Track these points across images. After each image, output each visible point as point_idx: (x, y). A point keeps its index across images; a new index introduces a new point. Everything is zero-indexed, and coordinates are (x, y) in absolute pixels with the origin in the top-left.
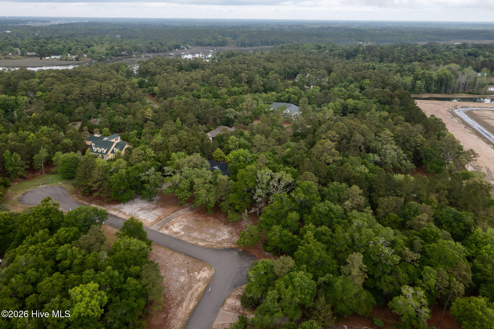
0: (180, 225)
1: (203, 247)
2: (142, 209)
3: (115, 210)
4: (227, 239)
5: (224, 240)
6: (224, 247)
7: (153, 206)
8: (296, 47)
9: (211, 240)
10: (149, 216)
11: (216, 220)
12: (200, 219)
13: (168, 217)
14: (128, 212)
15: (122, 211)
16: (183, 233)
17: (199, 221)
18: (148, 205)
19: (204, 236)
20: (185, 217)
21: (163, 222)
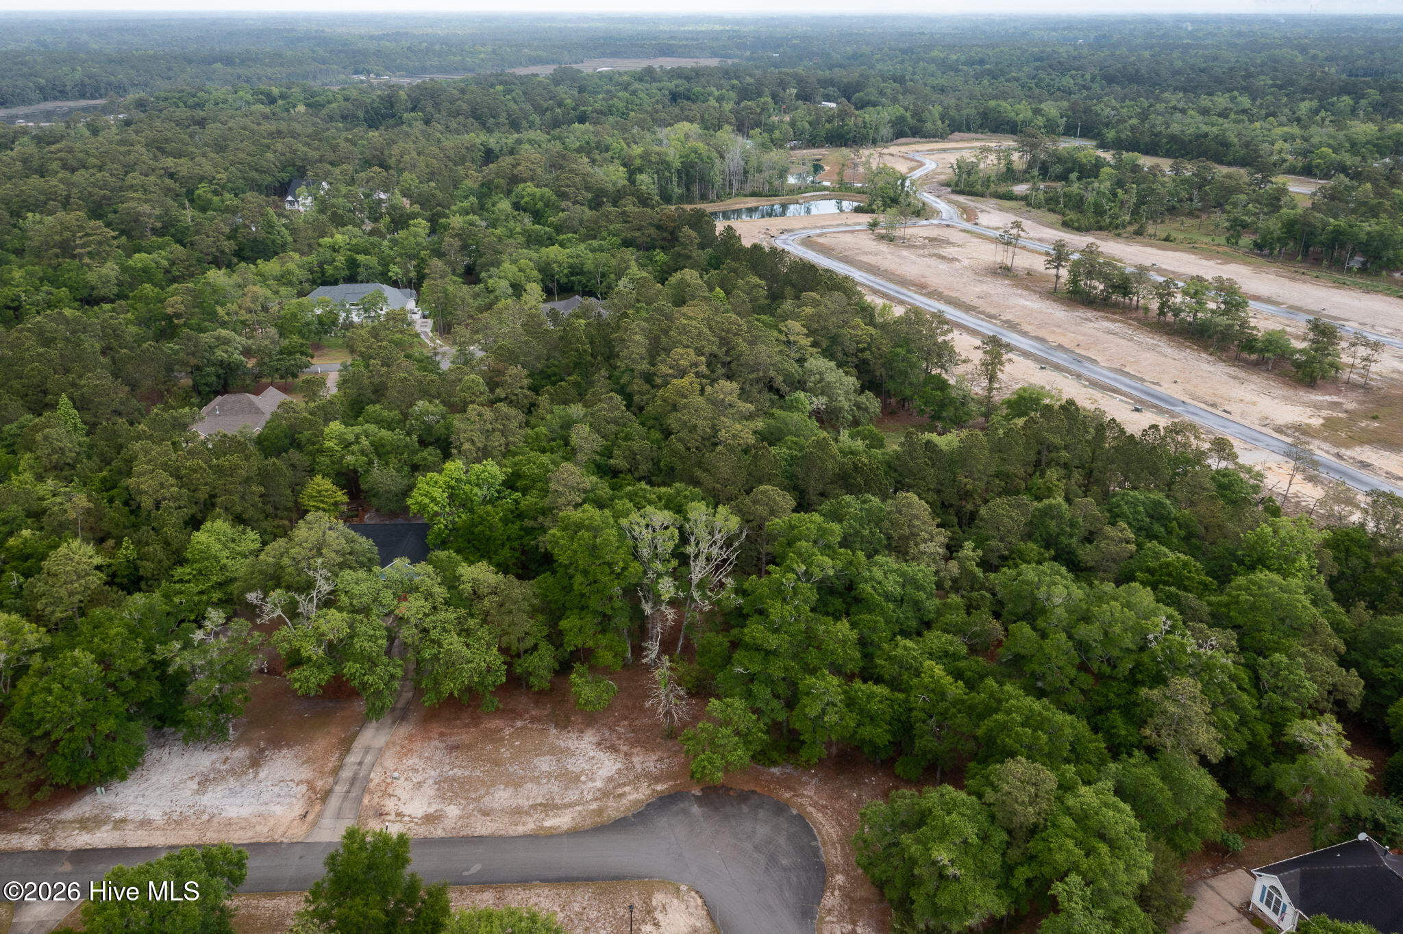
0: (419, 785)
1: (574, 833)
2: (205, 782)
3: (85, 824)
4: (619, 771)
5: (610, 779)
6: (637, 802)
7: (241, 753)
8: (191, 101)
9: (572, 796)
10: (265, 797)
11: (519, 724)
12: (464, 737)
13: (346, 774)
14: (155, 814)
15: (124, 821)
16: (453, 811)
17: (470, 747)
18: (215, 756)
19: (533, 793)
20: (405, 752)
21: (345, 798)
